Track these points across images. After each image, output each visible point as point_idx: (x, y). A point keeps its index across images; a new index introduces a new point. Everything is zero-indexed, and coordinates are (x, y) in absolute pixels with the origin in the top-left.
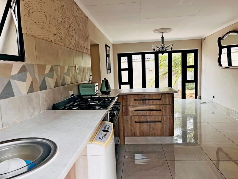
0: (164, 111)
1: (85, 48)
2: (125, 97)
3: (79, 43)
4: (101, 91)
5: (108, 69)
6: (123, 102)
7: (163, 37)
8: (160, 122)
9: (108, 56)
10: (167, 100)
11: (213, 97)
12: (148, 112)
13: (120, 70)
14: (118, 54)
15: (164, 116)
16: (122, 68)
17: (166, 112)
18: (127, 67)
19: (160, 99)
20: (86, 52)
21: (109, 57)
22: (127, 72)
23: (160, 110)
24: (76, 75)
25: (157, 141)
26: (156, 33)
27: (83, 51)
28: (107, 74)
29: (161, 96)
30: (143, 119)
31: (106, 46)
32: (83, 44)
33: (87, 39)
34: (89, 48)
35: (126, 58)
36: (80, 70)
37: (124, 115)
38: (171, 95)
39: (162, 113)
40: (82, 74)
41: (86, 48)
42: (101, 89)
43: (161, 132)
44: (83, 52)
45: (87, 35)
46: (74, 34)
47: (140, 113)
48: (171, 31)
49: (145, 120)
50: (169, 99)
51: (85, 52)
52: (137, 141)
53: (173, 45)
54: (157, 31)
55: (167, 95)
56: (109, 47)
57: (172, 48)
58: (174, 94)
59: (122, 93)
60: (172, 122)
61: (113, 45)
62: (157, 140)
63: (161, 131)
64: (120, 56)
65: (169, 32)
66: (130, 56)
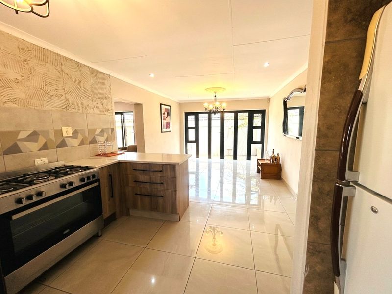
1: (98, 108)
7: (215, 96)
13: (187, 128)
14: (185, 112)
16: (189, 126)
18: (194, 126)
19: (161, 171)
20: (102, 113)
22: (194, 130)
23: (162, 183)
27: (90, 111)
28: (162, 133)
29: (162, 167)
31: (161, 105)
35: (193, 116)
36: (75, 133)
39: (164, 187)
40: (84, 136)
54: (209, 91)
55: (168, 166)
56: (170, 106)
61: (181, 104)
64: (187, 115)
66: (196, 115)
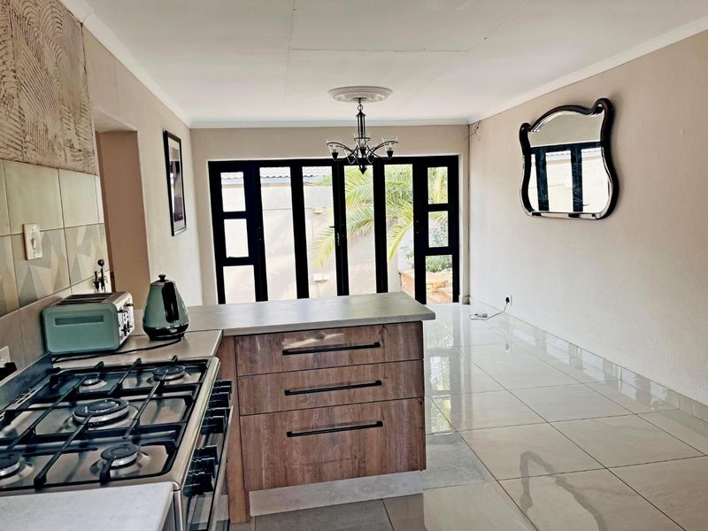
0: (389, 385)
1: (72, 147)
2: (246, 344)
3: (41, 127)
4: (147, 329)
5: (176, 216)
6: (240, 362)
7: (361, 115)
8: (380, 424)
9: (173, 167)
10: (401, 347)
11: (508, 300)
12: (333, 392)
13: (219, 216)
14: (209, 163)
15: (393, 403)
16: (226, 209)
17: (396, 388)
18: (243, 208)
19: (377, 345)
20: (79, 165)
21: (178, 171)
22: (243, 222)
23: (378, 383)
24: (25, 272)
25: (367, 492)
26: (339, 99)
27: (61, 161)
28: (173, 234)
29: (381, 332)
30: (316, 420)
31: (166, 135)
32: (60, 133)
33: (78, 110)
34: (92, 145)
35: (239, 176)
36: (46, 244)
37: (244, 412)
38: (413, 327)
39: (385, 393)
40: (61, 258)
41: (77, 146)
42: (144, 321)
43: (381, 461)
44: (63, 164)
45: (83, 95)
46: (13, 92)
47: (306, 400)
48: (386, 96)
49: (323, 423)
50: (406, 341)
51: (70, 164)
52: (298, 501)
53: (393, 142)
54: (342, 96)
55: (400, 328)
56: (178, 140)
57: (390, 153)
58: (424, 322)
59: (232, 330)
60: (417, 421)
61: (192, 131)
62: (365, 489)
63: (382, 457)
64: (216, 169)
65: (381, 99)
